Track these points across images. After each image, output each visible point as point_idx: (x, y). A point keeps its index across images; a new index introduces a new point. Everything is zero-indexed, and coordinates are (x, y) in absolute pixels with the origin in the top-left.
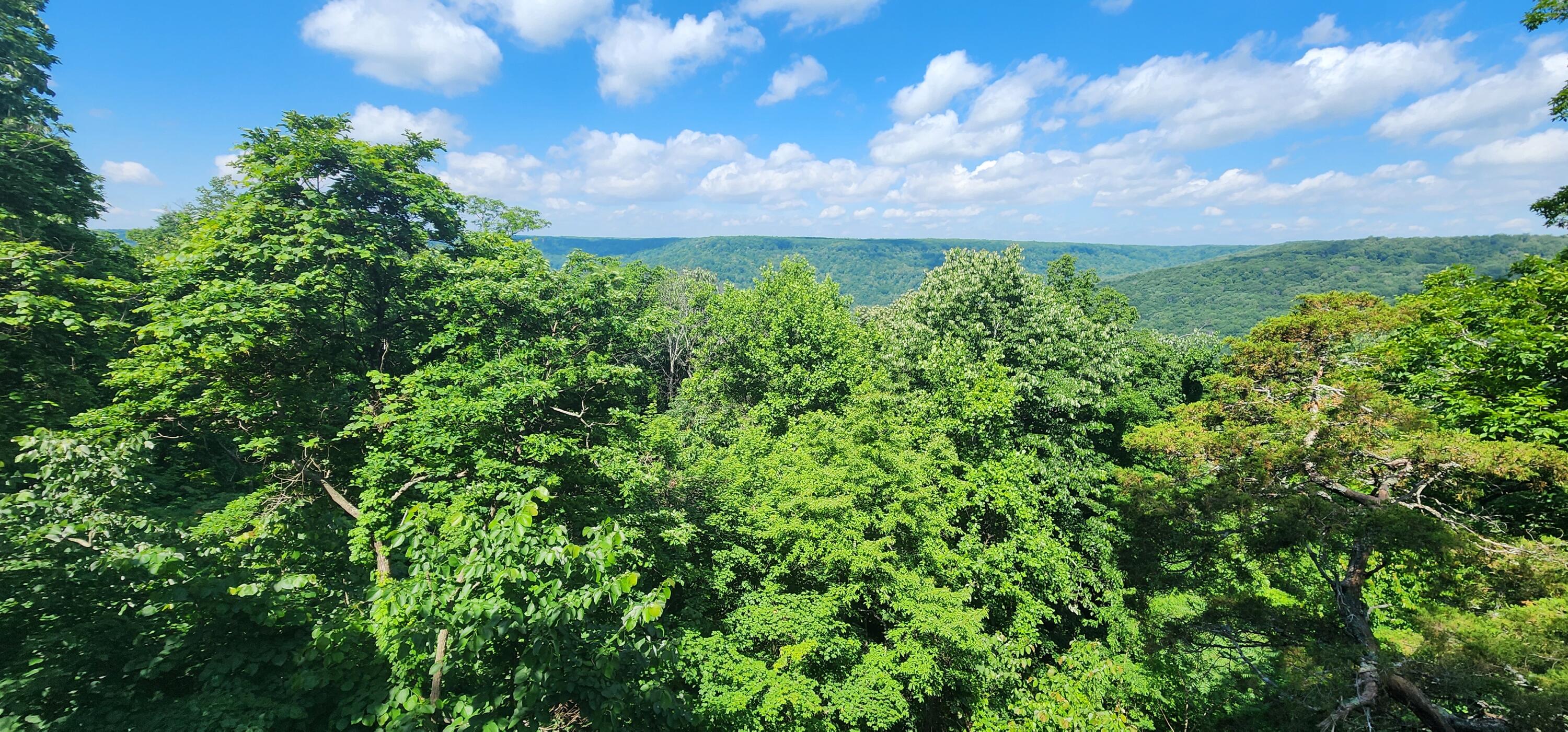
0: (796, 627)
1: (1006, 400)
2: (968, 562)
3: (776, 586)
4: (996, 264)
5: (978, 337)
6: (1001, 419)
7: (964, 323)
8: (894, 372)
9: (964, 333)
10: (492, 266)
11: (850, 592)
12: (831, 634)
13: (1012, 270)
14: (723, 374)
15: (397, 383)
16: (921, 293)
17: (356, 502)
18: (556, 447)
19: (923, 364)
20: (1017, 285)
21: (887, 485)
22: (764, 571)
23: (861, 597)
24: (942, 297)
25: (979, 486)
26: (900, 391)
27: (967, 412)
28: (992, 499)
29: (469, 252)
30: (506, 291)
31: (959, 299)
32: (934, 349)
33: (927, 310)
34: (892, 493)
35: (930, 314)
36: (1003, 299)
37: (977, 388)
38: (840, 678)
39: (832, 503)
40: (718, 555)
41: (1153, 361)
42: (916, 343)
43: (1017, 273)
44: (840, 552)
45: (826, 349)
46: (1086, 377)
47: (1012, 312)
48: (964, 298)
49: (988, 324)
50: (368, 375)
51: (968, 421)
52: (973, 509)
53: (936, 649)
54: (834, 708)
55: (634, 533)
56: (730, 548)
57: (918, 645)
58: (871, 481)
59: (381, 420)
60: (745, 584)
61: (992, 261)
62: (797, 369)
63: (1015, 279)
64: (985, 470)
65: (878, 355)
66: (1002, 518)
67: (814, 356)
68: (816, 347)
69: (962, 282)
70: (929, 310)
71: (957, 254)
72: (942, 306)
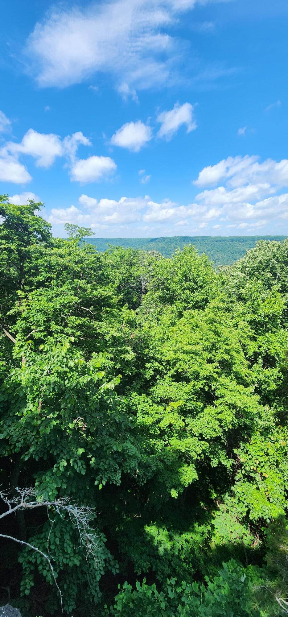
0: (176, 395)
1: (279, 308)
2: (256, 375)
3: (171, 379)
4: (279, 247)
5: (269, 279)
6: (276, 316)
7: (262, 273)
8: (230, 294)
9: (262, 278)
10: (59, 251)
11: (199, 384)
12: (190, 399)
14: (159, 293)
15: (27, 295)
16: (245, 260)
17: (15, 337)
18: (79, 322)
19: (242, 291)
21: (219, 342)
22: (166, 372)
23: (204, 386)
24: (253, 262)
25: (263, 344)
26: (232, 302)
27: (260, 312)
28: (269, 349)
29: (51, 246)
30: (61, 261)
31: (261, 263)
32: (248, 284)
33: (246, 267)
34: (220, 345)
35: (247, 269)
36: (281, 262)
37: (266, 302)
38: (194, 417)
39: (193, 348)
40: (147, 365)
42: (240, 282)
44: (195, 368)
45: (200, 284)
47: (285, 268)
48: (263, 262)
49: (274, 274)
50: (17, 292)
51: (260, 316)
52: (260, 353)
53: (235, 410)
54: (190, 428)
55: (111, 355)
56: (152, 363)
57: (227, 408)
58: (211, 340)
59: (21, 308)
60: (158, 377)
61: (277, 245)
62: (187, 292)
64: (267, 337)
65: (223, 286)
66: (273, 358)
67: (195, 287)
68: (196, 283)
69: (263, 255)
70: (247, 267)
71: (262, 243)
72: (253, 265)
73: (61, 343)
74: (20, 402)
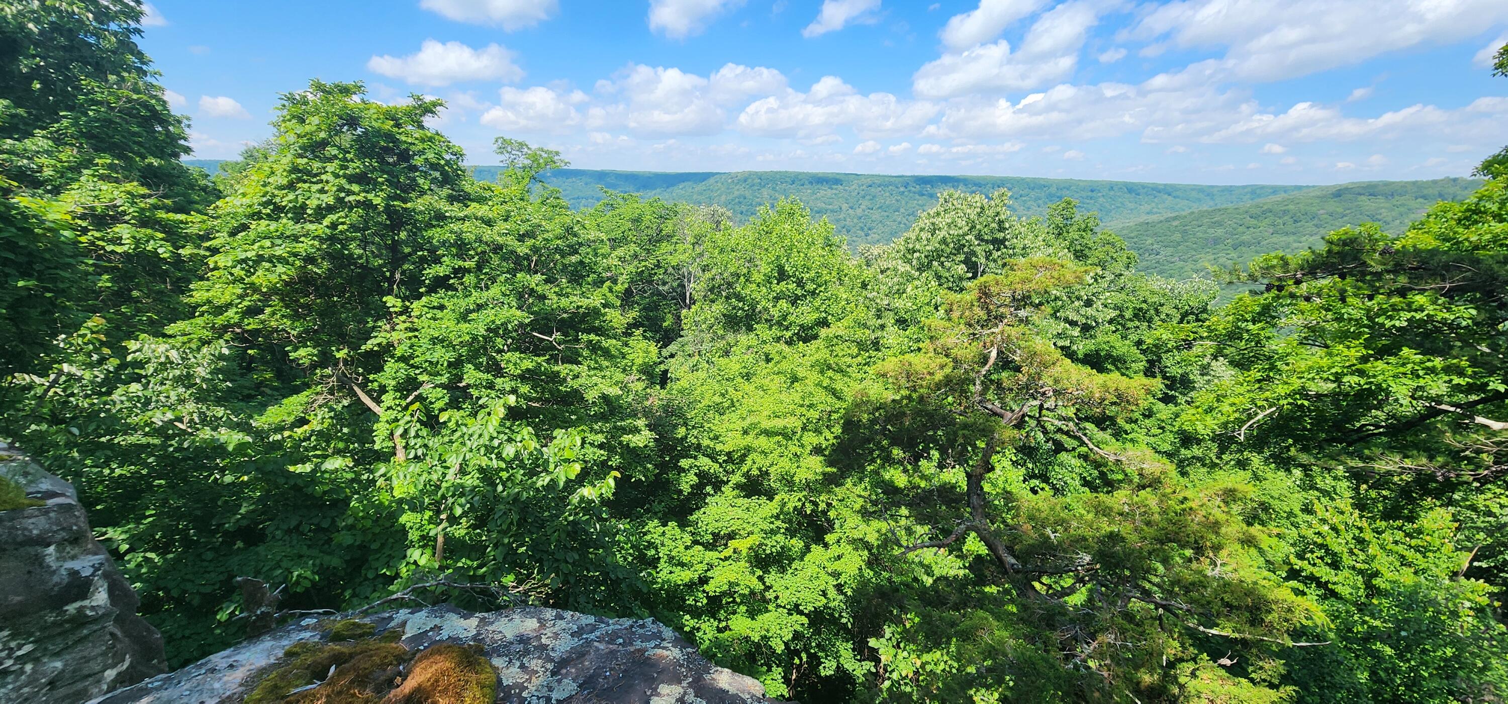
0: (745, 525)
3: (736, 492)
4: (982, 208)
5: (961, 279)
7: (948, 264)
8: (879, 310)
9: (947, 274)
10: (482, 210)
11: (793, 501)
12: (773, 532)
13: (998, 213)
14: (719, 308)
15: (408, 307)
16: (911, 235)
17: (378, 401)
18: (528, 364)
19: (898, 303)
20: (1002, 229)
22: (725, 479)
23: (804, 504)
24: (928, 240)
29: (462, 198)
30: (488, 234)
31: (944, 241)
32: (910, 289)
33: (913, 251)
35: (916, 255)
36: (987, 242)
38: (783, 570)
39: (779, 423)
40: (684, 463)
41: (1144, 306)
43: (1003, 217)
44: (785, 465)
45: (811, 286)
46: (1066, 320)
47: (996, 254)
48: (949, 240)
49: (972, 267)
50: (384, 299)
53: (866, 552)
54: (774, 595)
55: (600, 438)
56: (695, 458)
57: (850, 548)
58: (820, 407)
59: (395, 336)
60: (709, 489)
61: (979, 204)
62: (783, 304)
63: (1001, 222)
65: (864, 293)
67: (799, 292)
68: (800, 283)
69: (949, 225)
70: (915, 252)
71: (951, 196)
72: (928, 248)
73: (488, 410)
74: (392, 548)
